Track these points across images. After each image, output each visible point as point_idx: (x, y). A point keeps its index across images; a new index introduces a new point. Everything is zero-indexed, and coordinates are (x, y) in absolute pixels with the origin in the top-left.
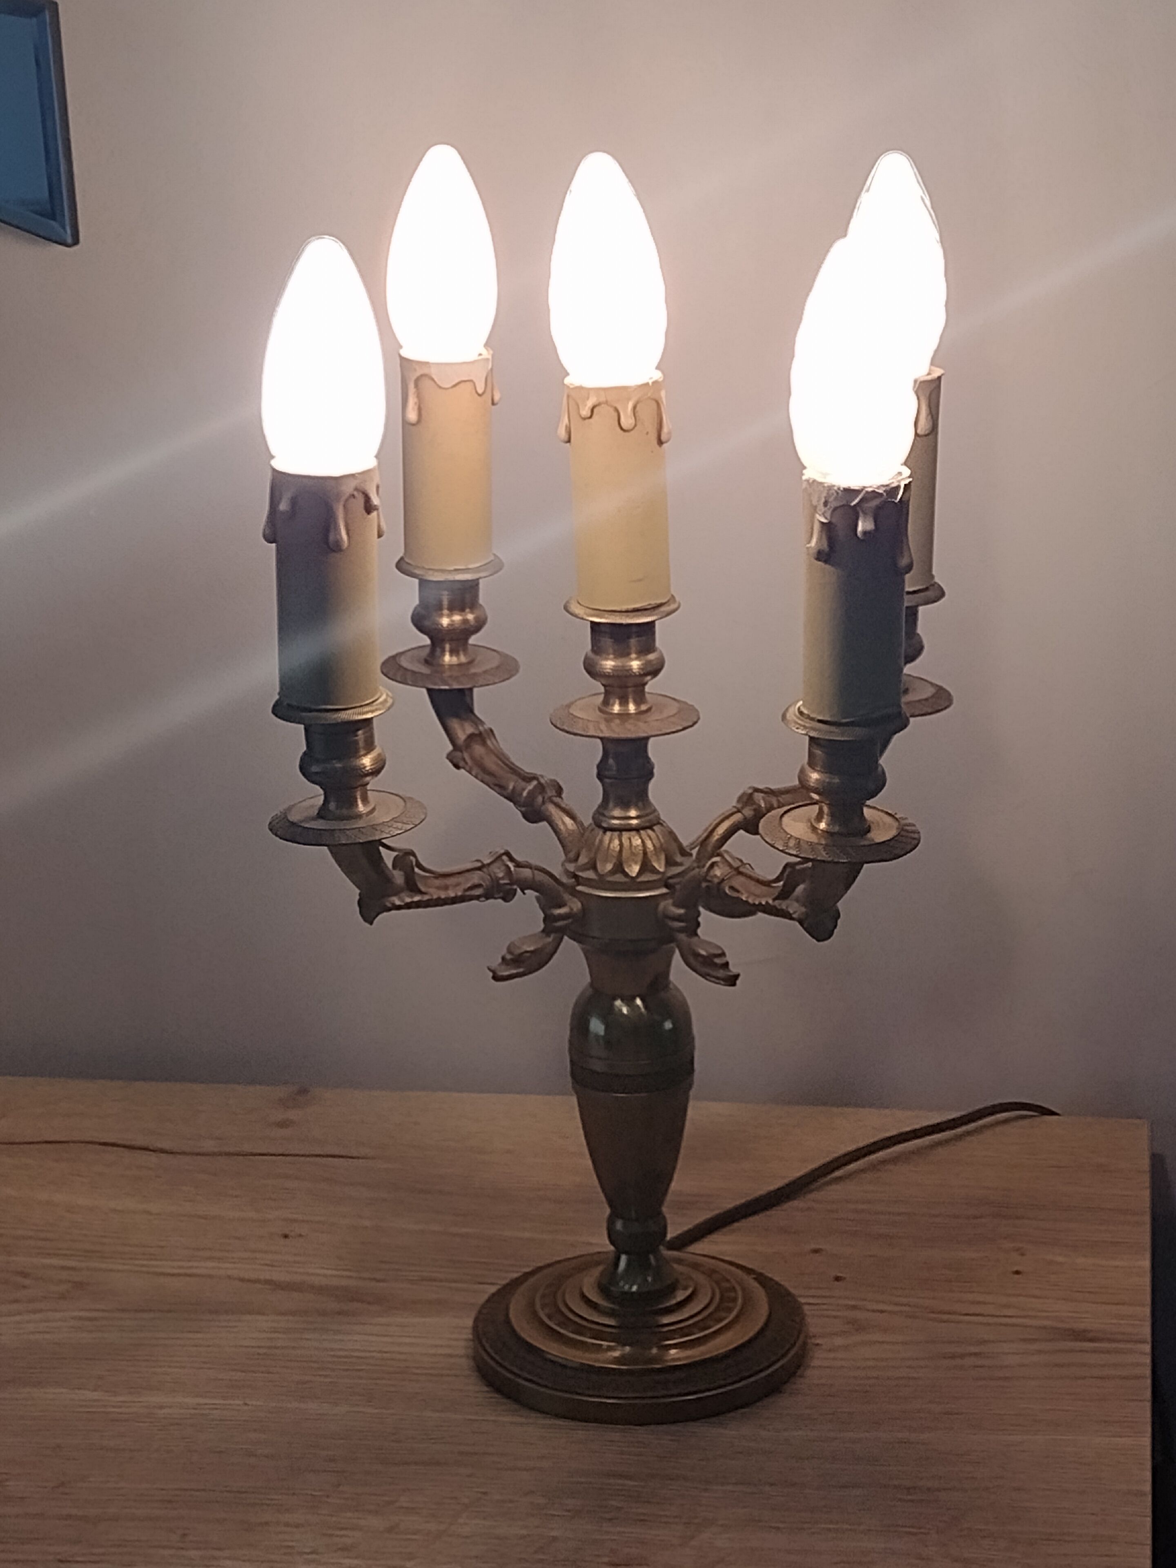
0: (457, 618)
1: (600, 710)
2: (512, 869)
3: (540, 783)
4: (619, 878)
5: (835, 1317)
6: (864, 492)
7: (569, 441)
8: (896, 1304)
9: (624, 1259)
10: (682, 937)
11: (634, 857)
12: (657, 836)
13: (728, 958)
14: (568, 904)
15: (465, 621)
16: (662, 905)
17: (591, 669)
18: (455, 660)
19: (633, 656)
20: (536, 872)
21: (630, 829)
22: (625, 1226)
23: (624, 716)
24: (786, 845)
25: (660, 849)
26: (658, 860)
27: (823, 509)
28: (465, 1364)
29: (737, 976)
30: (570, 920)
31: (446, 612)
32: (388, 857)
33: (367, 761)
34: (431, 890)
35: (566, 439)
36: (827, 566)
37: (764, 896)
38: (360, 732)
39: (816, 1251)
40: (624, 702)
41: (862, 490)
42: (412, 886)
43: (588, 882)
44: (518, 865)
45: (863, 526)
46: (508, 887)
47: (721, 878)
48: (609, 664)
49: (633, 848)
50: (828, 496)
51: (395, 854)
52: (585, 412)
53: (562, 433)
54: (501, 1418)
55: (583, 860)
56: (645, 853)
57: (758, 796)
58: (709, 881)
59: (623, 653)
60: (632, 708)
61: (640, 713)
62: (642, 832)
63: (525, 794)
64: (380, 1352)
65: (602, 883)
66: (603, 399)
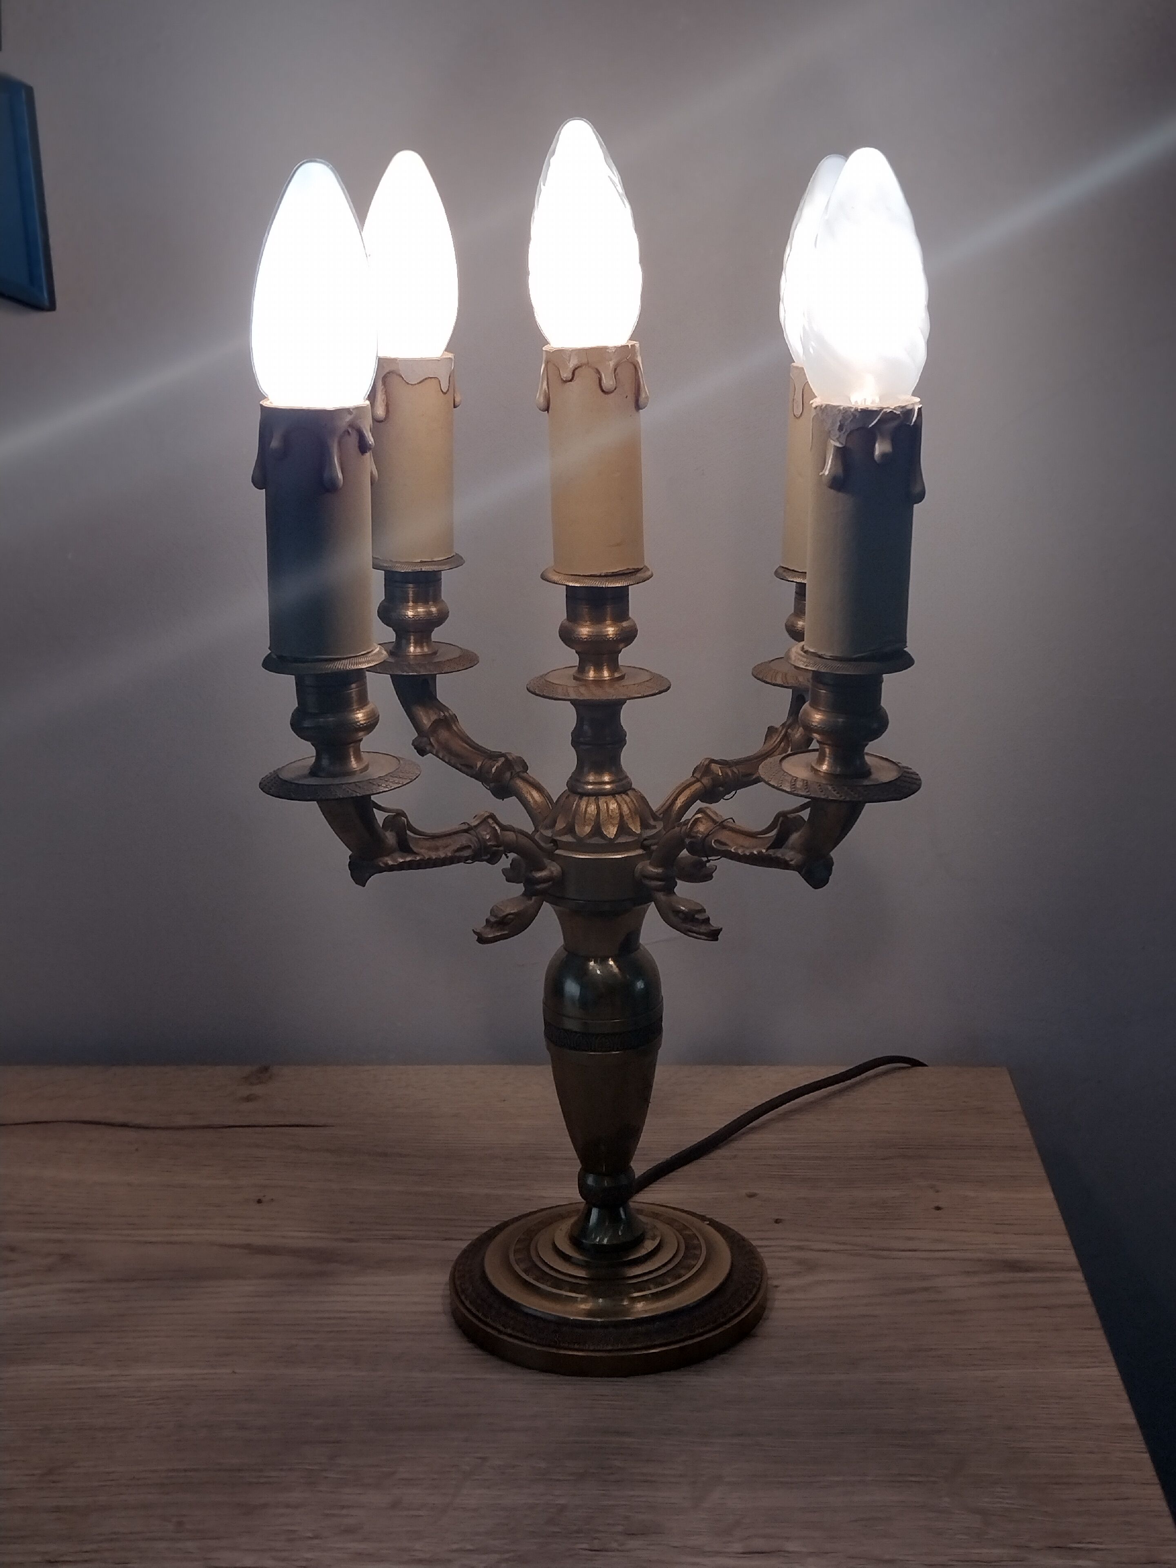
0: (421, 610)
1: (575, 678)
2: (499, 831)
3: (507, 760)
4: (596, 840)
5: (785, 1258)
6: (882, 412)
7: (547, 409)
8: (837, 1243)
9: (595, 1212)
10: (661, 896)
11: (611, 820)
12: (632, 800)
13: (708, 913)
14: (548, 867)
15: (429, 613)
16: (639, 866)
17: (567, 636)
18: (418, 650)
19: (608, 622)
20: (519, 835)
21: (606, 794)
22: (595, 1181)
23: (599, 682)
24: (793, 787)
25: (635, 812)
26: (634, 823)
27: (838, 433)
28: (444, 1320)
29: (718, 931)
30: (551, 883)
31: (411, 604)
32: (380, 817)
33: (360, 716)
34: (422, 851)
35: (545, 407)
36: (840, 494)
37: (755, 847)
38: (353, 686)
39: (752, 1196)
40: (598, 669)
41: (881, 410)
42: (404, 846)
43: (568, 846)
44: (504, 828)
45: (880, 448)
46: (495, 848)
47: (706, 833)
48: (585, 631)
49: (610, 811)
50: (844, 419)
51: (387, 814)
52: (566, 375)
53: (541, 400)
54: (488, 1376)
55: (560, 825)
56: (621, 815)
57: (714, 767)
58: (693, 837)
59: (598, 619)
60: (606, 674)
61: (613, 680)
62: (617, 795)
63: (493, 770)
64: (360, 1312)
65: (581, 845)
66: (584, 361)
